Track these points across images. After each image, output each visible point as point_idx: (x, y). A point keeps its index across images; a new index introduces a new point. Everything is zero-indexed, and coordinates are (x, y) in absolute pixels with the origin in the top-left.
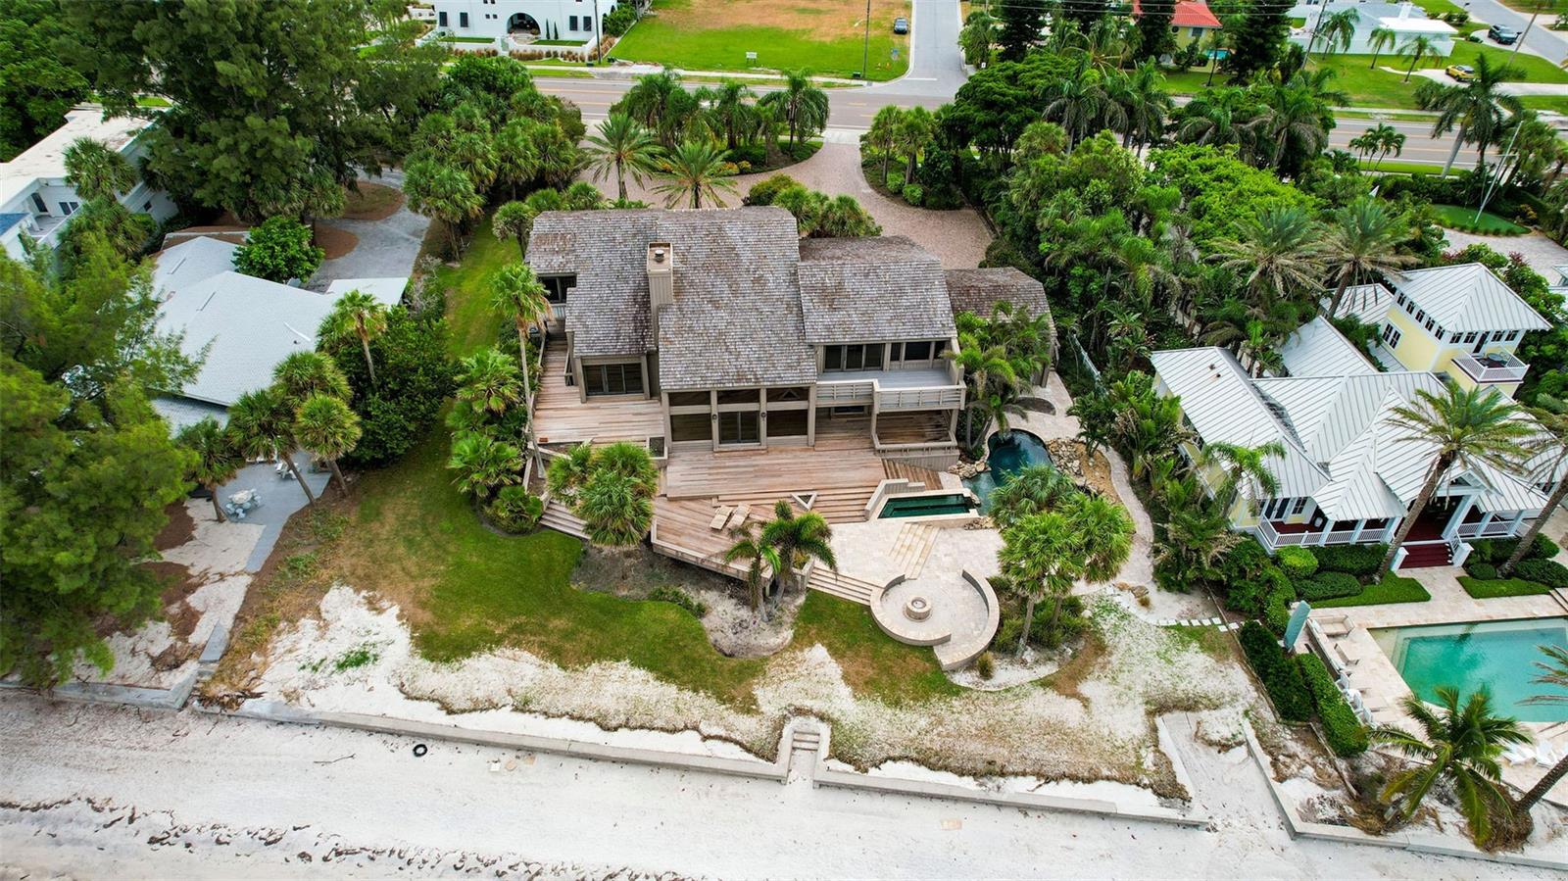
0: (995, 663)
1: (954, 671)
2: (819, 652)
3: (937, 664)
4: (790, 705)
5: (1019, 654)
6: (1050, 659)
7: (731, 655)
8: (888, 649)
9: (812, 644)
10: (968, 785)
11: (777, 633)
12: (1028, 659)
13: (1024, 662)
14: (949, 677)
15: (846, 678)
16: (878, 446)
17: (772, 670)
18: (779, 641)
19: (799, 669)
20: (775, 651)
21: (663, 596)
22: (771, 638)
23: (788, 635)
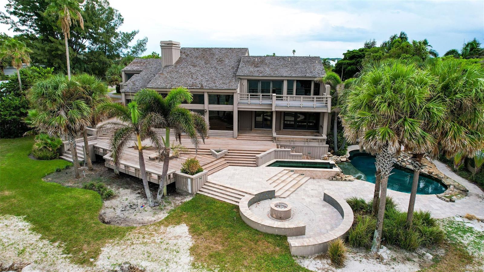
0: (347, 255)
1: (304, 257)
2: (183, 229)
3: (287, 248)
4: (126, 263)
5: (374, 250)
6: (409, 260)
7: (107, 223)
8: (243, 234)
9: (178, 223)
11: (155, 214)
12: (385, 256)
13: (379, 258)
14: (297, 261)
15: (193, 250)
16: (275, 135)
17: (130, 235)
18: (153, 219)
19: (155, 238)
20: (144, 225)
21: (91, 187)
22: (148, 216)
23: (162, 216)
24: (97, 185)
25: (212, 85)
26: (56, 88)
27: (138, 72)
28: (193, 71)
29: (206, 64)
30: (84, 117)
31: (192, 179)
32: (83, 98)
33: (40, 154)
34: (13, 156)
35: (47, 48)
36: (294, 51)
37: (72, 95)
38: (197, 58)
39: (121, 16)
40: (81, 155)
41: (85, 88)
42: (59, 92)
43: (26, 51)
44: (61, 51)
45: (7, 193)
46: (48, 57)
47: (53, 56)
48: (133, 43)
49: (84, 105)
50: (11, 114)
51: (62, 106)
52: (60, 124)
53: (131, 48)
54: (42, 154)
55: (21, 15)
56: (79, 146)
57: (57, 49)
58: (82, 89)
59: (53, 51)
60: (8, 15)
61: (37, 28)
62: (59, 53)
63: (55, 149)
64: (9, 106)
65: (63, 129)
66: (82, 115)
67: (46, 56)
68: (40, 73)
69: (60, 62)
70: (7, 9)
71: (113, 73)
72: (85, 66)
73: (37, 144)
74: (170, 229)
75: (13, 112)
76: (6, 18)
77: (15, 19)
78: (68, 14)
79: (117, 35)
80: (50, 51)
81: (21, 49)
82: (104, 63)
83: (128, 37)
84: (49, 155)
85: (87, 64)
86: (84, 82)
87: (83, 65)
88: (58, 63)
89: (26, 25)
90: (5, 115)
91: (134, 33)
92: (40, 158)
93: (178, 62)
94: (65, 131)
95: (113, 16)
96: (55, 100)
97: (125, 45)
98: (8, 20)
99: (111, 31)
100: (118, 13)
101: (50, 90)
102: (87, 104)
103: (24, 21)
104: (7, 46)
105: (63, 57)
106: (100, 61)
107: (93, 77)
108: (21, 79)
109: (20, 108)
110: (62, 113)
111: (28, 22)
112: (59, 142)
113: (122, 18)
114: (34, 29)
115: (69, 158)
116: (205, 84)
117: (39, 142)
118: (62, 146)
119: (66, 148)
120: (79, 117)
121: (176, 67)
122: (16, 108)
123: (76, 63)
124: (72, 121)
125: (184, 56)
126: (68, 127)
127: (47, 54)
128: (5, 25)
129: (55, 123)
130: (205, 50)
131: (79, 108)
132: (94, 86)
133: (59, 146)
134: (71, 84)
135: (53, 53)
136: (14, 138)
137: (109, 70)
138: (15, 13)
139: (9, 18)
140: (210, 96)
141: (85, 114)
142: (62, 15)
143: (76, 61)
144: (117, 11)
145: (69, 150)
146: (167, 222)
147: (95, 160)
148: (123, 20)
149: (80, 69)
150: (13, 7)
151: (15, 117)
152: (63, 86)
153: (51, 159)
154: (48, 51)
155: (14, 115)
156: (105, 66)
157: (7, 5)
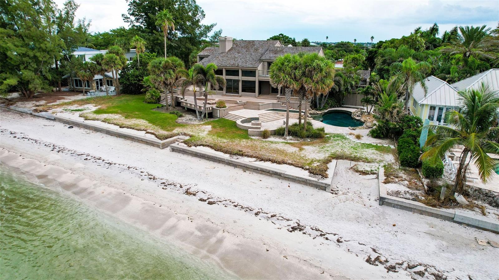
0: (272, 137)
1: (253, 136)
2: (208, 126)
3: (247, 133)
4: (183, 133)
5: (284, 136)
6: (298, 140)
7: (178, 123)
10: (227, 157)
11: (199, 122)
12: (288, 138)
13: (285, 139)
14: (249, 136)
15: (210, 131)
16: (278, 96)
19: (197, 128)
20: (194, 125)
21: (173, 113)
22: (197, 122)
23: (202, 123)
24: (176, 112)
25: (244, 65)
26: (160, 63)
27: (207, 56)
28: (236, 56)
29: (246, 51)
30: (172, 78)
31: (219, 110)
32: (172, 69)
33: (149, 101)
34: (136, 101)
35: (152, 38)
36: (372, 38)
37: (167, 67)
38: (242, 47)
39: (203, 12)
40: (169, 101)
41: (173, 64)
42: (161, 65)
43: (143, 43)
44: (160, 40)
45: (137, 113)
46: (152, 45)
47: (154, 44)
48: (211, 34)
49: (172, 72)
50: (134, 80)
51: (162, 72)
52: (161, 80)
53: (210, 38)
54: (150, 100)
55: (137, 15)
56: (169, 98)
57: (158, 39)
58: (171, 64)
59: (155, 40)
60: (129, 16)
61: (145, 24)
62: (159, 42)
63: (157, 98)
64: (133, 75)
65: (162, 83)
66: (171, 77)
67: (151, 44)
68: (149, 56)
69: (159, 48)
70: (128, 12)
71: (194, 57)
72: (176, 51)
73: (148, 95)
74: (204, 126)
75: (135, 79)
76: (128, 18)
77: (133, 18)
78: (167, 24)
79: (200, 27)
80: (153, 41)
81: (141, 42)
82: (189, 49)
83: (208, 28)
84: (153, 101)
85: (177, 49)
86: (173, 61)
87: (174, 50)
88: (158, 49)
89: (139, 22)
90: (131, 80)
91: (212, 26)
92: (149, 103)
93: (229, 50)
94: (163, 84)
95: (198, 12)
96: (159, 69)
97: (206, 35)
98: (129, 19)
99: (196, 24)
100: (201, 10)
101: (158, 64)
102: (173, 72)
103: (138, 19)
104: (134, 40)
105: (161, 45)
106: (186, 48)
107: (177, 58)
108: (140, 59)
109: (138, 76)
110: (162, 75)
111: (141, 20)
112: (159, 95)
113: (204, 13)
114: (143, 25)
115: (164, 103)
116: (240, 64)
117: (149, 94)
118: (160, 97)
119: (162, 98)
120: (170, 78)
121: (227, 53)
122: (137, 77)
123: (170, 49)
124: (166, 79)
125: (235, 46)
126: (164, 83)
127: (151, 42)
128: (127, 23)
129: (159, 80)
130: (250, 42)
131: (169, 74)
132: (177, 63)
133: (158, 97)
134: (167, 62)
135: (155, 42)
136: (134, 94)
137: (192, 54)
138: (133, 14)
139: (129, 18)
140: (243, 72)
141: (172, 76)
142: (164, 24)
143: (170, 47)
144: (200, 8)
145: (163, 100)
146: (204, 124)
147: (176, 105)
148: (204, 15)
149: (172, 54)
150: (132, 10)
151: (136, 81)
152: (163, 62)
153: (154, 103)
154: (152, 41)
155: (135, 80)
156: (189, 51)
157: (129, 9)
